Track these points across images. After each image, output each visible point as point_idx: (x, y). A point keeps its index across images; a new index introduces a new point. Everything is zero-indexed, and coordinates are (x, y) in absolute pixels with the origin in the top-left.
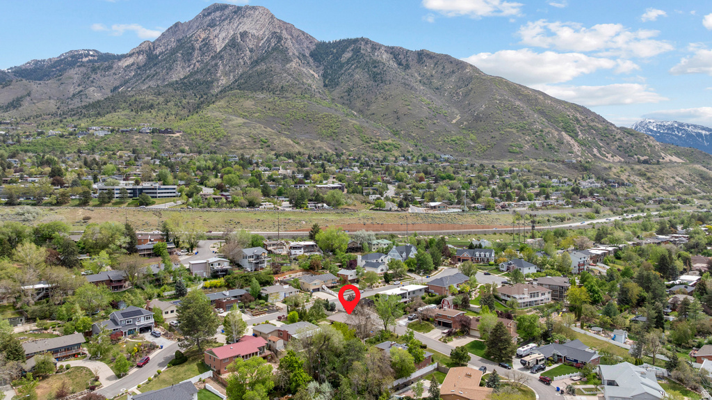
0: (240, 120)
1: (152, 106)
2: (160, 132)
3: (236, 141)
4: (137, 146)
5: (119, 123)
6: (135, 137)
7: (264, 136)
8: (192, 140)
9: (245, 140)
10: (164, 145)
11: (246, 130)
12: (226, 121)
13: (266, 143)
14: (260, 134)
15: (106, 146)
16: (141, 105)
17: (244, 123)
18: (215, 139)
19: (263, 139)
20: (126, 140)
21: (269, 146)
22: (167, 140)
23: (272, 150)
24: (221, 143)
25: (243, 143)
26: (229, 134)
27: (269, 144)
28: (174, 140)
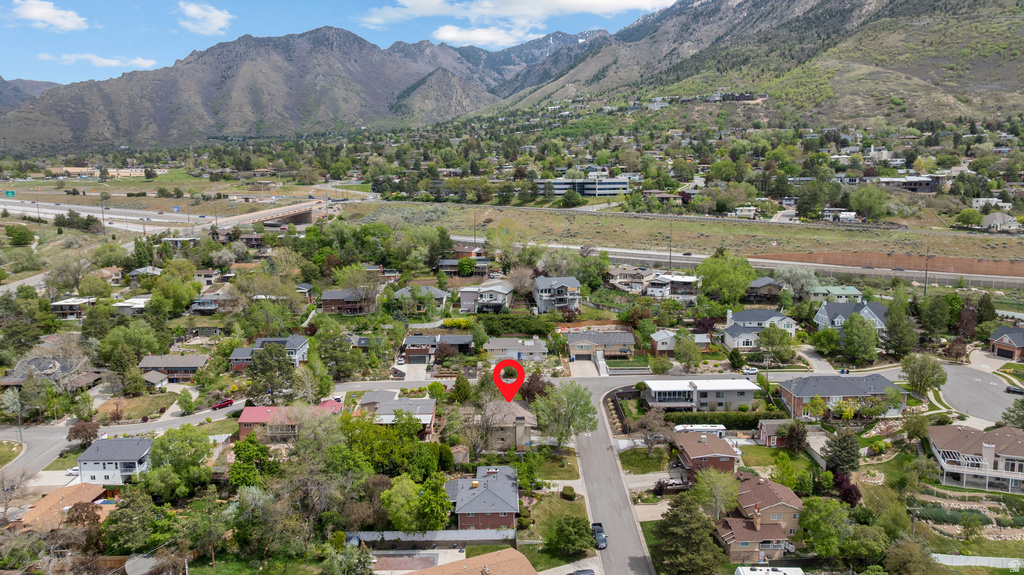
0: (865, 69)
1: (746, 61)
2: (733, 97)
3: (846, 105)
4: (696, 122)
5: (691, 89)
6: (697, 108)
7: (898, 94)
8: (779, 107)
9: (860, 103)
10: (733, 118)
11: (870, 85)
12: (840, 72)
13: (899, 104)
14: (893, 90)
15: (656, 124)
16: (735, 60)
17: (871, 74)
18: (813, 105)
19: (896, 98)
20: (684, 114)
21: (904, 110)
22: (739, 110)
23: (908, 117)
24: (821, 110)
25: (857, 107)
26: (837, 95)
27: (906, 106)
28: (750, 109)
